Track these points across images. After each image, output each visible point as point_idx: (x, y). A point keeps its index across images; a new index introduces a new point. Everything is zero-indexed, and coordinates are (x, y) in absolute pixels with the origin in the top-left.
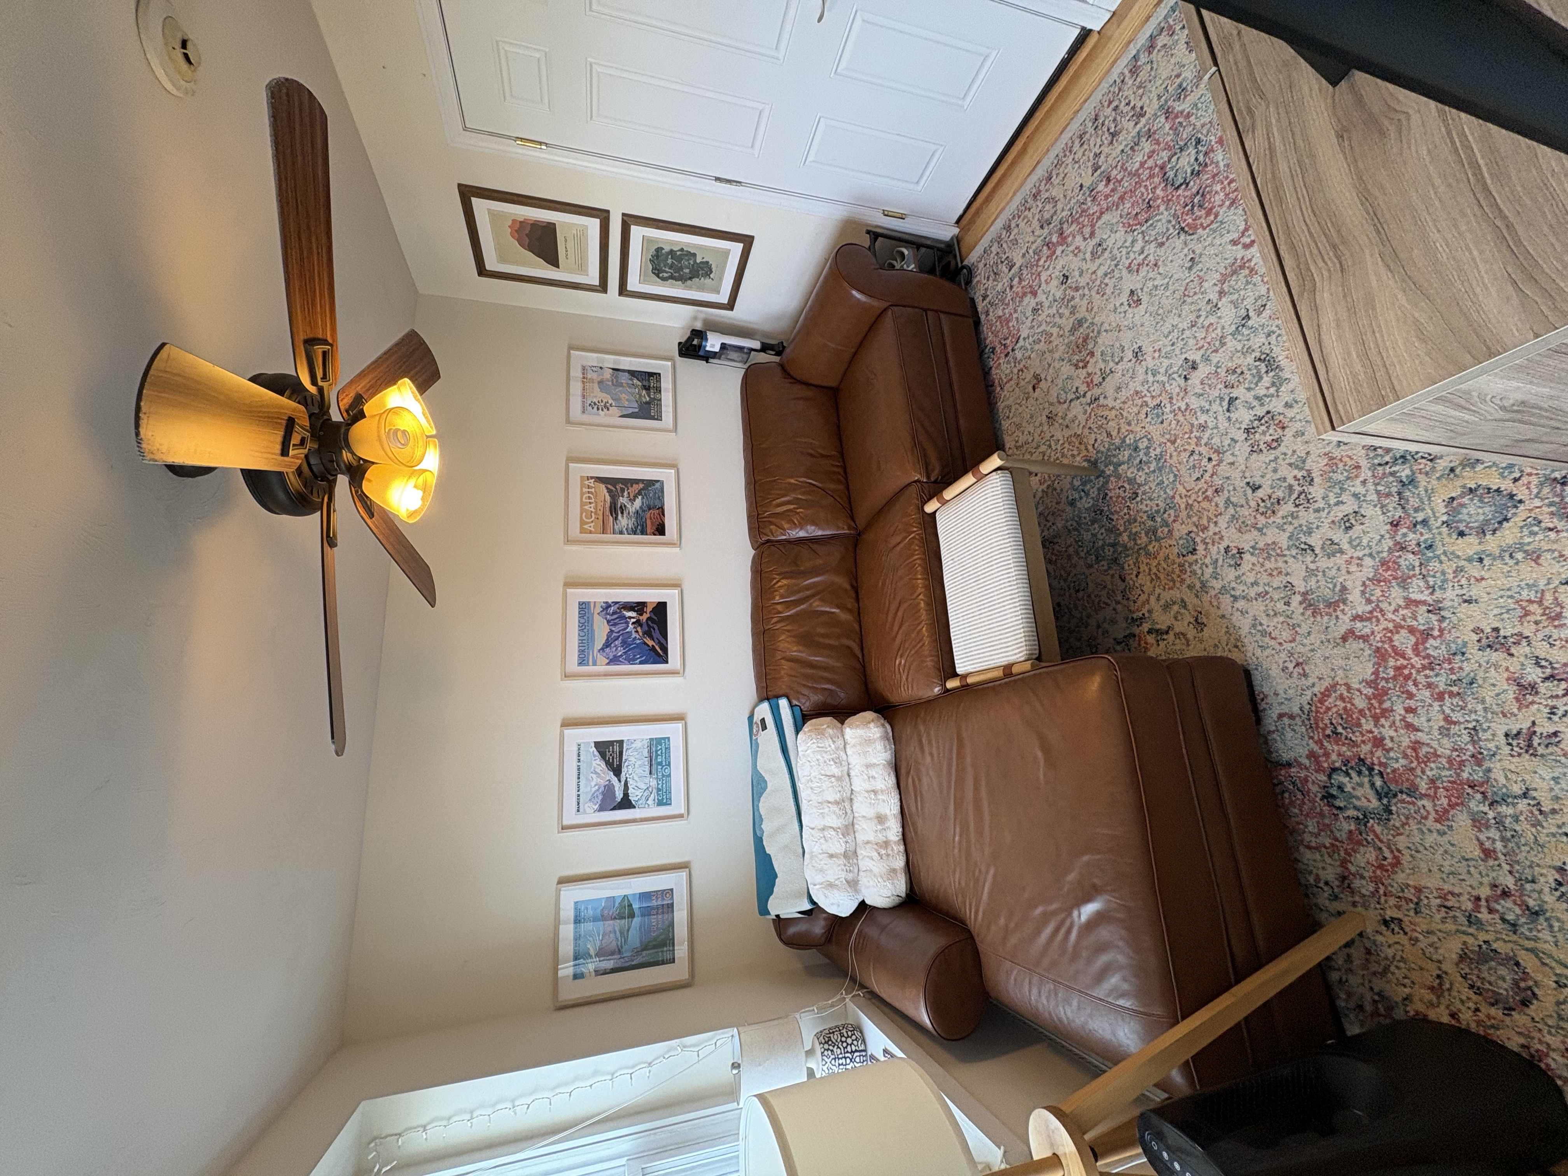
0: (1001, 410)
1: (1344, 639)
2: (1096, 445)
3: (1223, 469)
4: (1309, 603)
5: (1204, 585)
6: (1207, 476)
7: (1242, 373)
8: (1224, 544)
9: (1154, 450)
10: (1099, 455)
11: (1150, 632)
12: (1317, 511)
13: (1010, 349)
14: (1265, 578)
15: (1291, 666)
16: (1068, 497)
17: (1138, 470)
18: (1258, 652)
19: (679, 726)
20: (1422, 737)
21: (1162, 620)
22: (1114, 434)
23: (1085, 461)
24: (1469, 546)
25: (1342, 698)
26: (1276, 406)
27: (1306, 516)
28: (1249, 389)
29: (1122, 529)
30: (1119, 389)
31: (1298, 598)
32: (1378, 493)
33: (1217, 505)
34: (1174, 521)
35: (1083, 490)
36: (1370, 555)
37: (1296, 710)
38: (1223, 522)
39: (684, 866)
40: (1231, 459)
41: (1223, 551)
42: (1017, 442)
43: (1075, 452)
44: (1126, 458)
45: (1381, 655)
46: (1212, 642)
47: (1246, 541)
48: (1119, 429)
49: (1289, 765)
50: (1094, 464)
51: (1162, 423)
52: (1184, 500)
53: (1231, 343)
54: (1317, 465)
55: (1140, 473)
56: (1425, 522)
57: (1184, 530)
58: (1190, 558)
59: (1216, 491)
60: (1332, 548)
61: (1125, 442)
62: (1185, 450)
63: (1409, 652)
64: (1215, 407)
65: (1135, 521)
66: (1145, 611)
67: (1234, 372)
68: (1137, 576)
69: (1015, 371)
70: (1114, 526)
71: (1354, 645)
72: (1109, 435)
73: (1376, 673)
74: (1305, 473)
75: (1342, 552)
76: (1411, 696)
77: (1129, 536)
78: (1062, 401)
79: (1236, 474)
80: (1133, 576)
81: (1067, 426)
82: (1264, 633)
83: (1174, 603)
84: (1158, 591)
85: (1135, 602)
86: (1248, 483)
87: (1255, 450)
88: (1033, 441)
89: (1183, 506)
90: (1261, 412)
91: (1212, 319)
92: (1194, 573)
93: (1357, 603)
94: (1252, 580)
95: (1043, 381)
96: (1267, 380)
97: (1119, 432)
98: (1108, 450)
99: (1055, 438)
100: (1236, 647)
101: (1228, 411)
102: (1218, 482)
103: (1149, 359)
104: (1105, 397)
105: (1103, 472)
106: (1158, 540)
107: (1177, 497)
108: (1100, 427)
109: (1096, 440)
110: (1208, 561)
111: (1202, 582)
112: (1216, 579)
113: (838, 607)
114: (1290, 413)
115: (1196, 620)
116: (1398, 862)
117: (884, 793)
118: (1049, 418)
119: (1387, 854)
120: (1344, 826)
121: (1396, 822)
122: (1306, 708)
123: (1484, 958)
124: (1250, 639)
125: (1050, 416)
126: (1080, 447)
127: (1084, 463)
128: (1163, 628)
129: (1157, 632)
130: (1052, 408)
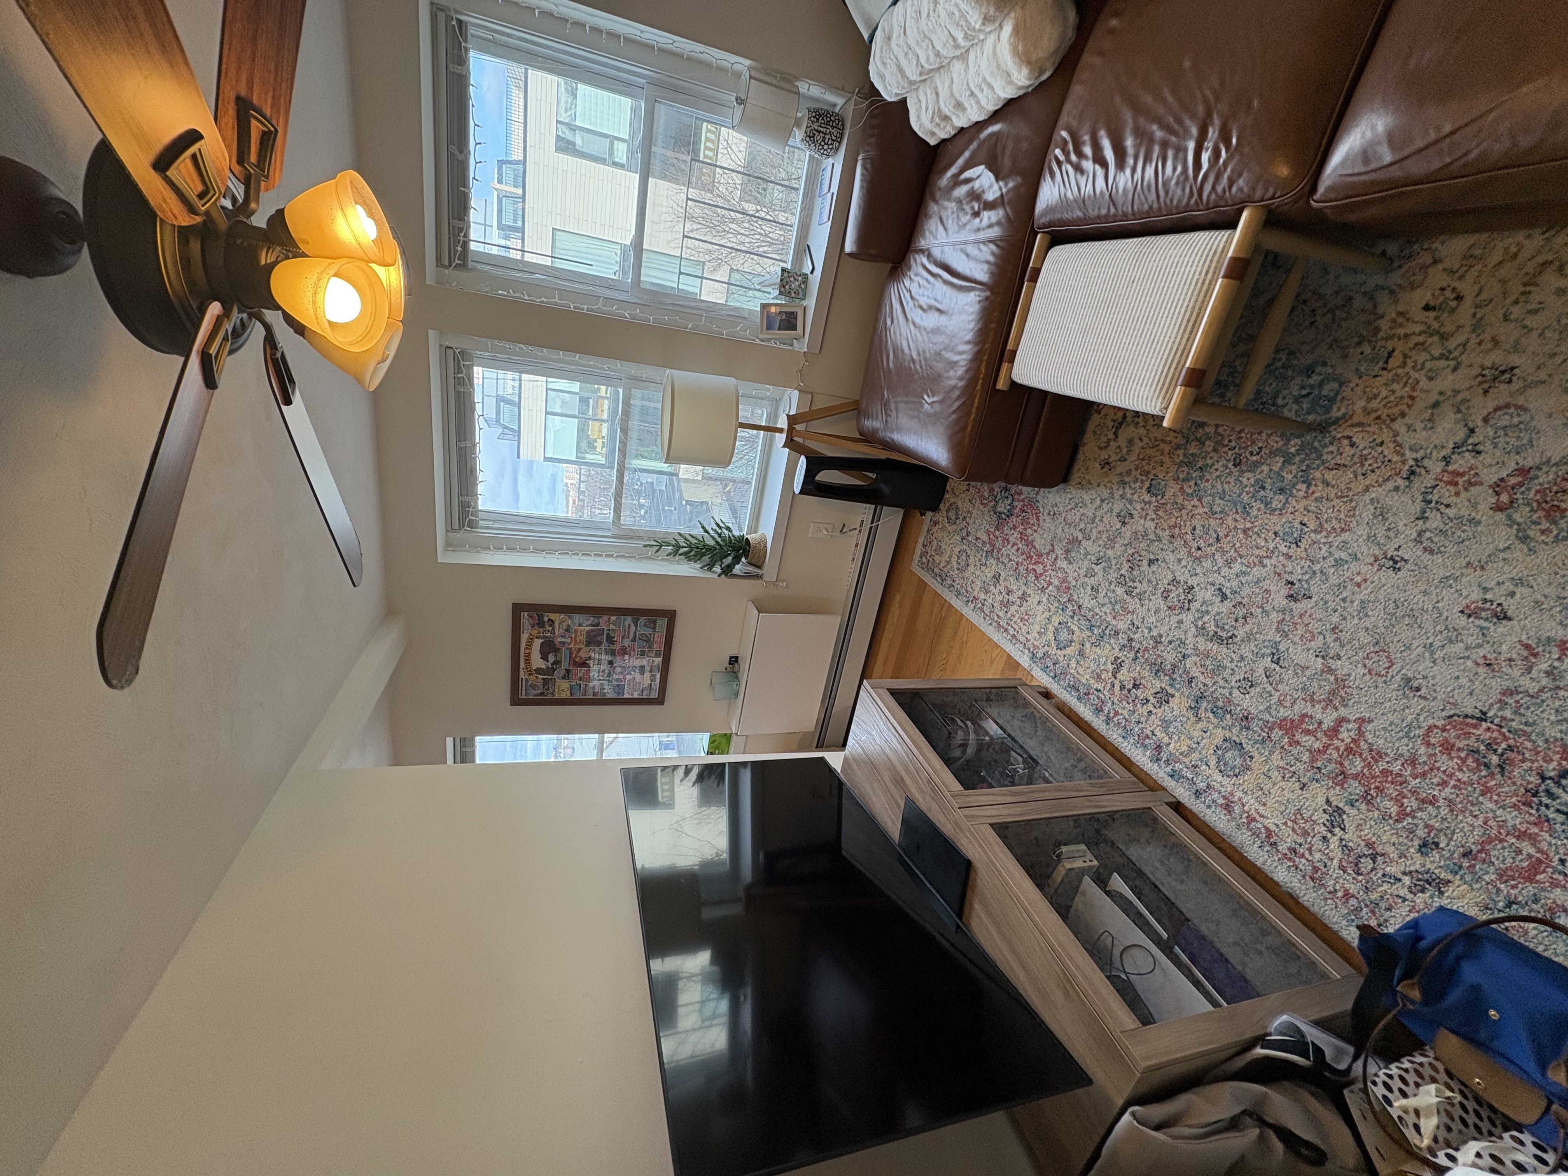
1: (1052, 545)
2: (1345, 442)
3: (1183, 553)
4: (1075, 541)
5: (1123, 483)
6: (1189, 537)
7: (1236, 621)
8: (1136, 516)
9: (1259, 509)
10: (1327, 440)
11: (1124, 417)
12: (1110, 583)
14: (1100, 528)
15: (1056, 509)
16: (1324, 364)
17: (1257, 480)
18: (1070, 496)
20: (1009, 547)
22: (1329, 476)
23: (1345, 415)
24: (1056, 620)
25: (1033, 525)
26: (1188, 618)
27: (1113, 575)
28: (1218, 614)
29: (1220, 430)
30: (1382, 514)
31: (1080, 538)
32: (1097, 614)
33: (1164, 530)
34: (1182, 488)
35: (1309, 394)
36: (1075, 586)
37: (1039, 498)
38: (1150, 525)
40: (1184, 563)
41: (1133, 512)
43: (1374, 404)
44: (1284, 474)
45: (1040, 555)
46: (1091, 467)
47: (1127, 532)
48: (1328, 484)
50: (1323, 428)
51: (1276, 533)
52: (1190, 507)
53: (1271, 634)
54: (1133, 603)
55: (1252, 481)
56: (1072, 617)
57: (1169, 493)
58: (1147, 484)
59: (1173, 536)
60: (1090, 574)
61: (1304, 482)
62: (1227, 536)
63: (1034, 567)
64: (1235, 583)
65: (1215, 450)
67: (1245, 618)
71: (1049, 547)
72: (1338, 467)
73: (1035, 547)
74: (1134, 594)
75: (1086, 576)
76: (1022, 554)
77: (1208, 434)
78: (1499, 413)
79: (1171, 558)
81: (1436, 405)
82: (1076, 505)
83: (1128, 453)
84: (1145, 440)
86: (1157, 560)
87: (1174, 581)
88: (1506, 317)
89: (1186, 503)
90: (1195, 605)
91: (1316, 644)
92: (1136, 481)
93: (1063, 564)
94: (1104, 520)
96: (1211, 628)
97: (1324, 481)
98: (1320, 457)
99: (1448, 371)
100: (1080, 483)
101: (1220, 589)
102: (1179, 542)
103: (1365, 569)
104: (1397, 489)
105: (1301, 436)
106: (1180, 464)
107: (1196, 502)
108: (1363, 459)
109: (1352, 445)
110: (1135, 497)
111: (1125, 483)
112: (1121, 496)
114: (1174, 619)
115: (1108, 463)
116: (982, 504)
117: (978, 102)
118: (1503, 372)
119: (985, 502)
120: (997, 489)
121: (992, 513)
122: (1038, 504)
123: (957, 514)
124: (1079, 495)
125: (1507, 376)
126: (1374, 415)
127: (1343, 410)
128: (1120, 432)
129: (1121, 424)
130: (1517, 385)
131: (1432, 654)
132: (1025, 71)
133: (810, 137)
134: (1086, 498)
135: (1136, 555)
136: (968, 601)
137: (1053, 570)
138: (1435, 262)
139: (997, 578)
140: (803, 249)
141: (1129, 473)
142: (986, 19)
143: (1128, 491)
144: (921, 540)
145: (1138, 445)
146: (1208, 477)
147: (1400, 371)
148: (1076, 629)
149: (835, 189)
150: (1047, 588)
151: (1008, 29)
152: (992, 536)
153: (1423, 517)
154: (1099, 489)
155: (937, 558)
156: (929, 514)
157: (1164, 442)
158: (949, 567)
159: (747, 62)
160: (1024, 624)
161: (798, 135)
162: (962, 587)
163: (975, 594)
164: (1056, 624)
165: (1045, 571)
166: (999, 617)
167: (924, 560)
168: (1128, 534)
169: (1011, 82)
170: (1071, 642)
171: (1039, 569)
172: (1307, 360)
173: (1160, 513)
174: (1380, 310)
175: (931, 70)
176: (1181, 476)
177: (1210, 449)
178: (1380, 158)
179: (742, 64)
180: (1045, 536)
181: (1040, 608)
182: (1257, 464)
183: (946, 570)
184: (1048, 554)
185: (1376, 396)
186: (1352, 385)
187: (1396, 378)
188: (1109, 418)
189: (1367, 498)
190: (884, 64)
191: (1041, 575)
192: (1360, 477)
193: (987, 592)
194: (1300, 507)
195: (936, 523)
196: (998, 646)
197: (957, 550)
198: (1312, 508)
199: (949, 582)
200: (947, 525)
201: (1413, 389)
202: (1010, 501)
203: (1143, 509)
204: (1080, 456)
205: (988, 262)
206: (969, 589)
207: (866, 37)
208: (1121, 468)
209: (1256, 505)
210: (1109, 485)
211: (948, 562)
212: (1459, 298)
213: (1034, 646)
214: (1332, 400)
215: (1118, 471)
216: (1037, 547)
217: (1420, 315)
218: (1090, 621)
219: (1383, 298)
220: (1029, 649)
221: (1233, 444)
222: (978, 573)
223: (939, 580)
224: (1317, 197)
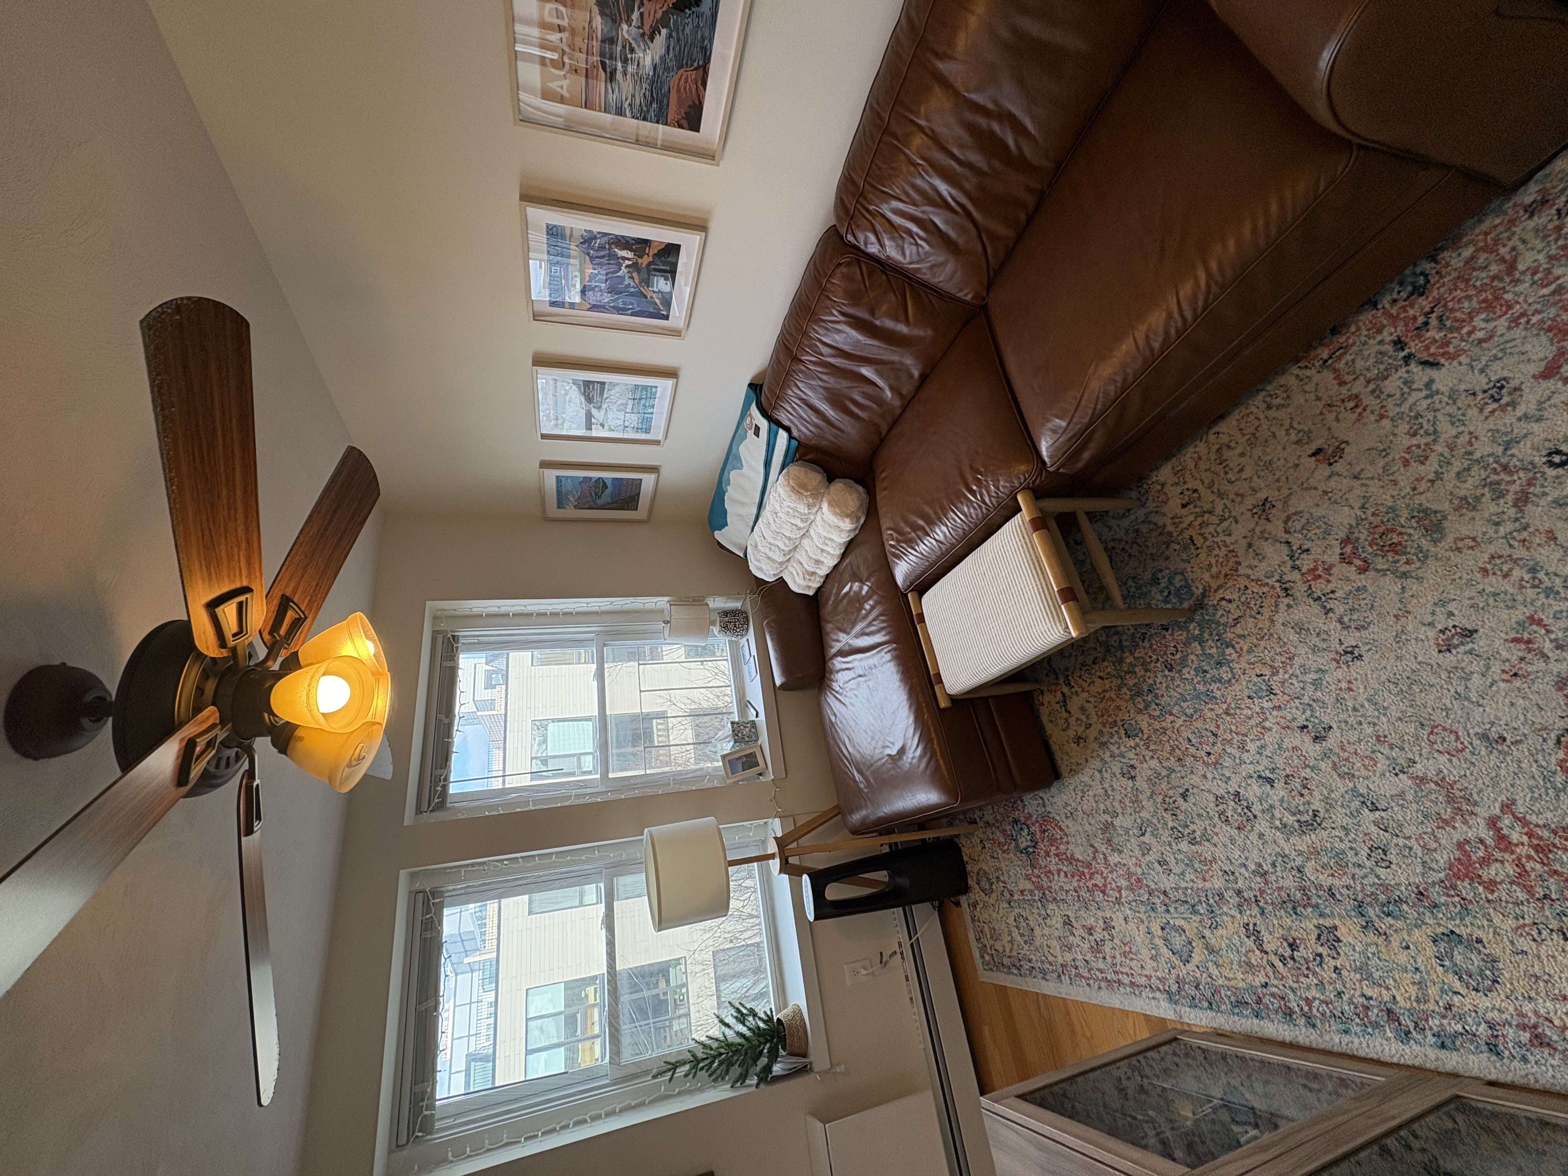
0: (1282, 381)
1: (1092, 846)
2: (1223, 603)
3: (1200, 768)
4: (1107, 827)
5: (1103, 745)
6: (1192, 750)
7: (1302, 795)
8: (1137, 764)
9: (1218, 689)
10: (1211, 610)
11: (1063, 694)
12: (1170, 845)
13: (1414, 346)
14: (1118, 797)
16: (1161, 571)
17: (1195, 670)
18: (1072, 787)
19: (669, 383)
20: (1056, 877)
21: (1074, 704)
22: (1239, 630)
23: (1204, 588)
24: (1156, 929)
25: (1061, 838)
26: (1262, 825)
27: (1165, 835)
28: (1282, 800)
29: (1137, 655)
30: (1299, 628)
31: (1110, 820)
32: (1186, 888)
33: (1168, 759)
34: (1150, 715)
35: (1169, 593)
36: (1143, 873)
37: (1048, 809)
38: (1154, 763)
39: (654, 469)
40: (1209, 776)
41: (1132, 763)
42: (1229, 447)
43: (1214, 570)
44: (1208, 651)
45: (1089, 865)
46: (1069, 750)
47: (1141, 783)
48: (1244, 636)
49: (1022, 801)
50: (1200, 605)
51: (1249, 697)
52: (1169, 726)
53: (1342, 786)
54: (1206, 850)
55: (1193, 672)
56: (1168, 911)
57: (1144, 725)
58: (1122, 732)
59: (1179, 760)
60: (1146, 850)
61: (1227, 647)
62: (1218, 727)
63: (1093, 882)
64: (1265, 762)
65: (1146, 670)
66: (1076, 688)
67: (1305, 787)
68: (1100, 677)
69: (1358, 387)
70: (1138, 645)
71: (1090, 851)
72: (1237, 621)
73: (1078, 860)
74: (1198, 839)
75: (1143, 855)
76: (1073, 876)
77: (1131, 663)
78: (1290, 524)
79: (1195, 779)
80: (1098, 674)
81: (1250, 545)
82: (1083, 792)
83: (1087, 718)
84: (1092, 699)
85: (1080, 677)
86: (1187, 790)
87: (1219, 799)
88: (1230, 482)
89: (1164, 724)
90: (1257, 808)
91: (1382, 764)
92: (1112, 736)
93: (1114, 858)
94: (1115, 787)
95: (1327, 471)
96: (1290, 819)
97: (1240, 636)
98: (1218, 623)
99: (1234, 525)
100: (1071, 770)
101: (1260, 777)
102: (1188, 761)
103: (1339, 674)
104: (1289, 606)
105: (1192, 620)
106: (1132, 698)
107: (1171, 718)
108: (1247, 604)
109: (1230, 601)
110: (1123, 748)
112: (1111, 756)
113: (891, 388)
114: (1253, 837)
115: (1080, 738)
116: (1004, 852)
117: (828, 553)
118: (1264, 505)
119: (1006, 847)
120: (1008, 828)
121: (1019, 854)
122: (1051, 816)
123: (989, 879)
124: (1078, 781)
125: (1268, 505)
126: (1222, 576)
127: (1201, 587)
128: (1069, 707)
129: (1065, 701)
130: (1279, 505)
131: (1468, 699)
132: (847, 520)
133: (725, 628)
134: (1086, 779)
135: (1167, 799)
136: (1059, 976)
137: (1111, 872)
138: (1163, 485)
139: (1067, 923)
140: (744, 704)
141: (1101, 732)
142: (809, 506)
143: (1114, 748)
144: (971, 936)
145: (1090, 707)
146: (1160, 693)
147: (1208, 543)
148: (1182, 923)
149: (754, 652)
150: (1121, 897)
151: (825, 506)
152: (1034, 879)
153: (1328, 611)
154: (1089, 764)
155: (998, 946)
156: (963, 900)
157: (1104, 691)
158: (1015, 947)
159: (667, 599)
160: (1131, 959)
161: (716, 629)
162: (1042, 962)
163: (1060, 960)
164: (1160, 933)
165: (1105, 879)
166: (1101, 971)
167: (987, 958)
168: (1145, 786)
169: (842, 530)
170: (1190, 943)
171: (1098, 880)
172: (1148, 576)
173: (1152, 747)
174: (1161, 524)
175: (790, 551)
176: (1141, 706)
177: (1142, 672)
178: (1061, 428)
179: (662, 602)
180: (1079, 841)
181: (1132, 925)
182: (1184, 659)
183: (1014, 953)
184: (1094, 858)
185: (1210, 566)
186: (1189, 569)
187: (1210, 549)
188: (1053, 703)
189: (1279, 626)
190: (759, 561)
191: (1105, 885)
192: (1258, 616)
193: (1069, 948)
194: (1244, 665)
195: (975, 905)
196: (1125, 1013)
197: (1011, 920)
198: (1253, 660)
199: (1026, 966)
200: (986, 899)
201: (1226, 546)
202: (1026, 831)
203: (1136, 754)
204: (1055, 748)
205: (883, 629)
206: (1051, 959)
207: (742, 555)
208: (1092, 733)
209: (1214, 686)
210: (1094, 754)
211: (1011, 942)
212: (1195, 491)
213: (1158, 978)
214: (1187, 586)
215: (1092, 738)
216: (1081, 858)
217: (1184, 512)
218: (1186, 902)
219: (1155, 518)
220: (1159, 989)
221: (1154, 657)
222: (1046, 931)
223: (1015, 971)
224: (1049, 464)
